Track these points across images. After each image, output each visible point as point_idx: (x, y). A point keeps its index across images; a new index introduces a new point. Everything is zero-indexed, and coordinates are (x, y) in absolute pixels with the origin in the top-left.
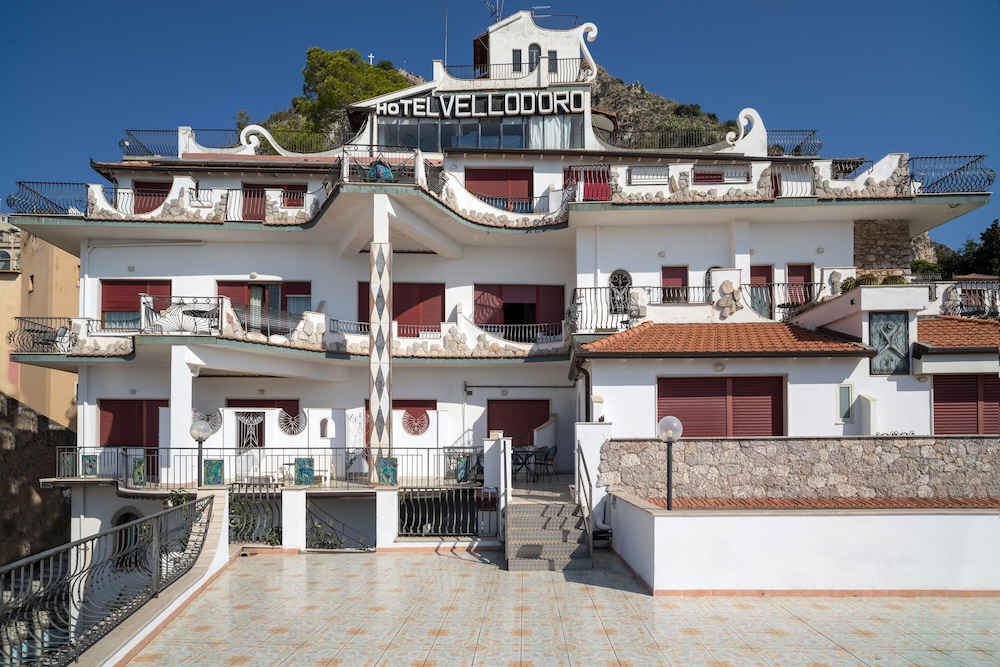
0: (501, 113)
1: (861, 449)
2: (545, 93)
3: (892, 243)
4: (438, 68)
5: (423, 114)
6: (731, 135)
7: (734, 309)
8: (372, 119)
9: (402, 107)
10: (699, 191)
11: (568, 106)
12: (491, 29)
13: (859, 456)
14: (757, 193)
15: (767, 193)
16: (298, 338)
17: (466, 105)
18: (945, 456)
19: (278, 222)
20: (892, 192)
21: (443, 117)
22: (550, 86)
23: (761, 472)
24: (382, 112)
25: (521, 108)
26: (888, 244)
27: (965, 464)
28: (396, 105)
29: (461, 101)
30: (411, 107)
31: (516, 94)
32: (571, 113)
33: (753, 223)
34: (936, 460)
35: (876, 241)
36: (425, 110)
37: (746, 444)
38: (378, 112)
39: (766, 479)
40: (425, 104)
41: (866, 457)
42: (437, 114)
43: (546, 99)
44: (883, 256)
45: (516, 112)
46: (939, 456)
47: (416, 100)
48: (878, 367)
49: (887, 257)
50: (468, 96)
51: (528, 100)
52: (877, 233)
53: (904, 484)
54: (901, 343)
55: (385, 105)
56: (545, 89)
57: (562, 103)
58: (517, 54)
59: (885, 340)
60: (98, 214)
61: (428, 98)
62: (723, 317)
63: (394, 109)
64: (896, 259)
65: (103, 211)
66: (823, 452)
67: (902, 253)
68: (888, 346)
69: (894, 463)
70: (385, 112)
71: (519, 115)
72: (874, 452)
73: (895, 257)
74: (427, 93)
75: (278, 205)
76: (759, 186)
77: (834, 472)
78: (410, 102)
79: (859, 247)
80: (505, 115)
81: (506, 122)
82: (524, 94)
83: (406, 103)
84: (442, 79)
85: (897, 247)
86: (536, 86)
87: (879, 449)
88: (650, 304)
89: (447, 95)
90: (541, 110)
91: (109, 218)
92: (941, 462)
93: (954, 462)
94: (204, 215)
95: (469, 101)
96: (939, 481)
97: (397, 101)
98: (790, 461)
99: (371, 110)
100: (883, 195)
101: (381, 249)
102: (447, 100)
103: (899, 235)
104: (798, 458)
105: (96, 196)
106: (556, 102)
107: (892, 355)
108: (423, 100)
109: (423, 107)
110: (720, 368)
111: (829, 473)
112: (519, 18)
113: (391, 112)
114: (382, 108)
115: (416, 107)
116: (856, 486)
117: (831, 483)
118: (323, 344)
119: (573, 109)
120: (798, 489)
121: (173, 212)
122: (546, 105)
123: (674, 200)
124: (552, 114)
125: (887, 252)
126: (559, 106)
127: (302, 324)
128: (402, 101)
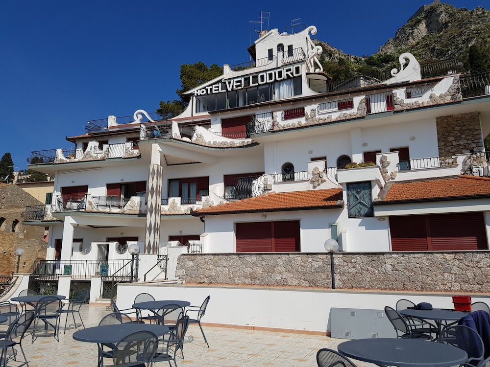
0: (257, 84)
1: (300, 259)
2: (279, 70)
3: (466, 127)
4: (227, 69)
5: (218, 92)
6: (394, 70)
7: (320, 182)
8: (193, 99)
9: (207, 90)
10: (322, 118)
11: (292, 74)
12: (255, 42)
13: (299, 263)
14: (357, 113)
15: (363, 112)
16: (127, 209)
17: (239, 84)
18: (349, 264)
19: (129, 156)
20: (448, 99)
21: (227, 91)
22: (282, 66)
23: (248, 270)
24: (197, 94)
25: (267, 80)
26: (463, 128)
27: (361, 268)
28: (204, 90)
29: (237, 82)
30: (211, 89)
31: (264, 74)
32: (294, 77)
33: (363, 129)
34: (344, 267)
35: (453, 128)
36: (218, 90)
37: (241, 256)
38: (196, 95)
39: (251, 274)
40: (218, 87)
41: (303, 264)
42: (225, 91)
43: (280, 73)
44: (460, 136)
45: (265, 82)
46: (345, 264)
47: (214, 86)
48: (354, 214)
49: (463, 136)
50: (240, 79)
51: (270, 75)
52: (454, 122)
53: (325, 279)
54: (367, 200)
55: (199, 91)
56: (280, 68)
57: (289, 73)
58: (270, 51)
59: (356, 198)
60: (59, 161)
61: (220, 84)
62: (314, 187)
63: (203, 92)
64: (471, 137)
65: (61, 159)
66: (279, 260)
67: (475, 133)
68: (358, 201)
69: (318, 267)
70: (199, 94)
71: (266, 83)
72: (307, 261)
73: (469, 136)
74: (220, 81)
75: (130, 149)
76: (358, 109)
77: (286, 271)
78: (211, 87)
79: (441, 133)
80: (259, 85)
81: (260, 88)
82: (268, 73)
83: (209, 88)
84: (228, 72)
85: (470, 130)
86: (276, 67)
87: (310, 259)
88: (275, 183)
89: (229, 81)
90: (277, 79)
91: (62, 162)
92: (347, 267)
93: (354, 267)
94: (99, 157)
95: (240, 81)
96: (346, 278)
97: (204, 88)
98: (263, 265)
99: (192, 94)
100: (442, 102)
101: (153, 167)
102: (229, 83)
103: (471, 122)
104: (267, 263)
105: (59, 154)
106: (286, 73)
107: (361, 206)
108: (217, 85)
109: (217, 88)
110: (264, 217)
111: (283, 272)
112: (271, 33)
113: (202, 94)
114: (197, 93)
115: (214, 89)
116: (297, 279)
117: (284, 277)
118: (140, 210)
119: (295, 75)
120: (267, 280)
121: (87, 157)
122: (280, 75)
123: (307, 125)
124: (284, 79)
125: (463, 134)
126: (287, 75)
127: (129, 202)
128: (207, 88)
